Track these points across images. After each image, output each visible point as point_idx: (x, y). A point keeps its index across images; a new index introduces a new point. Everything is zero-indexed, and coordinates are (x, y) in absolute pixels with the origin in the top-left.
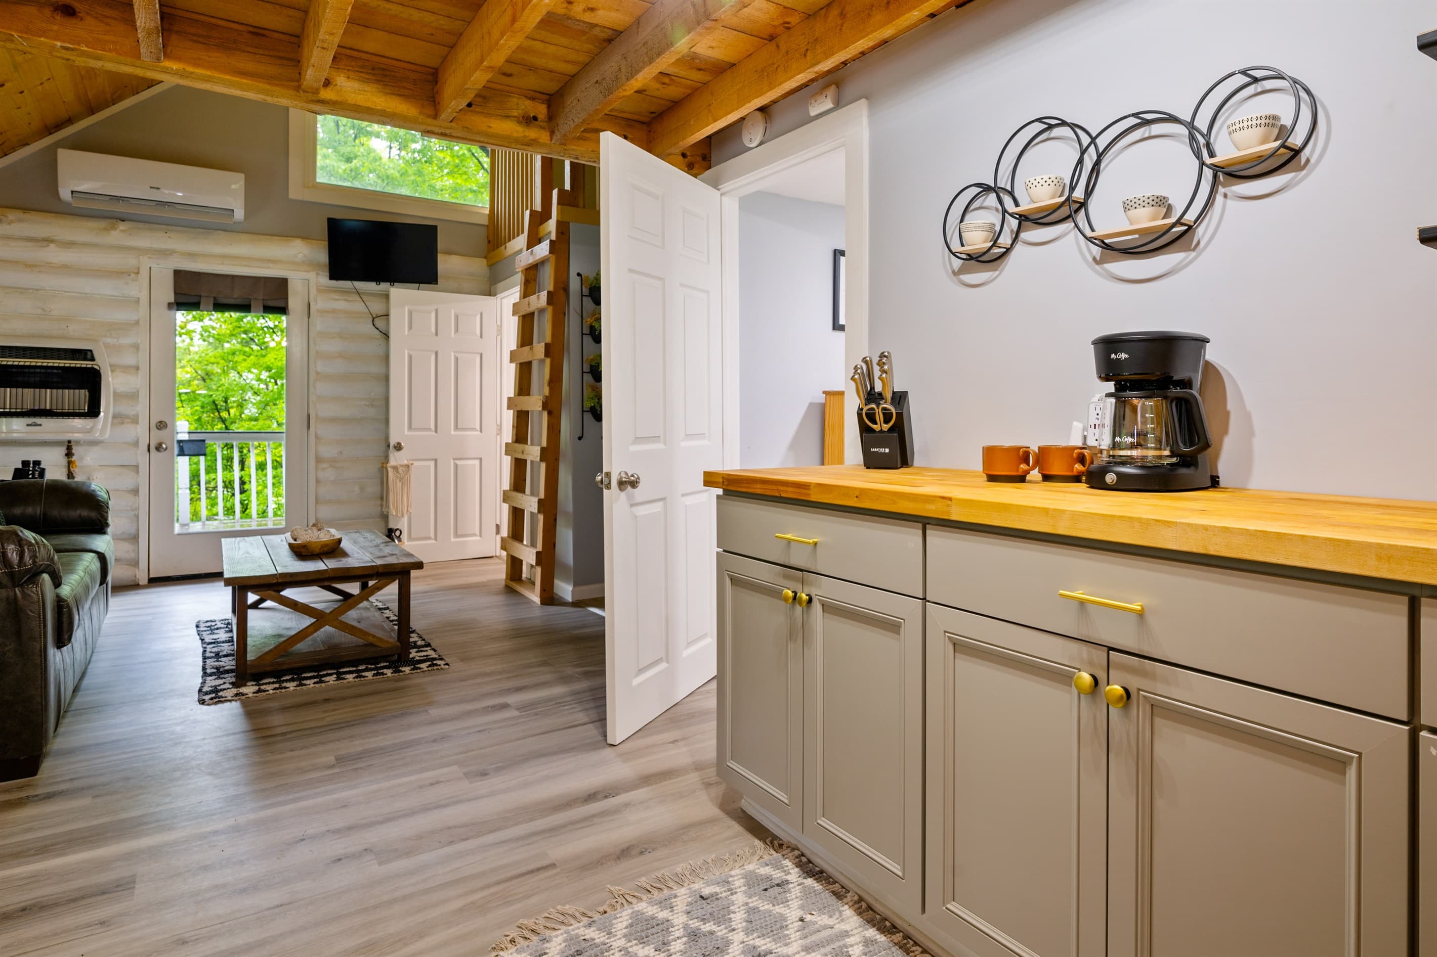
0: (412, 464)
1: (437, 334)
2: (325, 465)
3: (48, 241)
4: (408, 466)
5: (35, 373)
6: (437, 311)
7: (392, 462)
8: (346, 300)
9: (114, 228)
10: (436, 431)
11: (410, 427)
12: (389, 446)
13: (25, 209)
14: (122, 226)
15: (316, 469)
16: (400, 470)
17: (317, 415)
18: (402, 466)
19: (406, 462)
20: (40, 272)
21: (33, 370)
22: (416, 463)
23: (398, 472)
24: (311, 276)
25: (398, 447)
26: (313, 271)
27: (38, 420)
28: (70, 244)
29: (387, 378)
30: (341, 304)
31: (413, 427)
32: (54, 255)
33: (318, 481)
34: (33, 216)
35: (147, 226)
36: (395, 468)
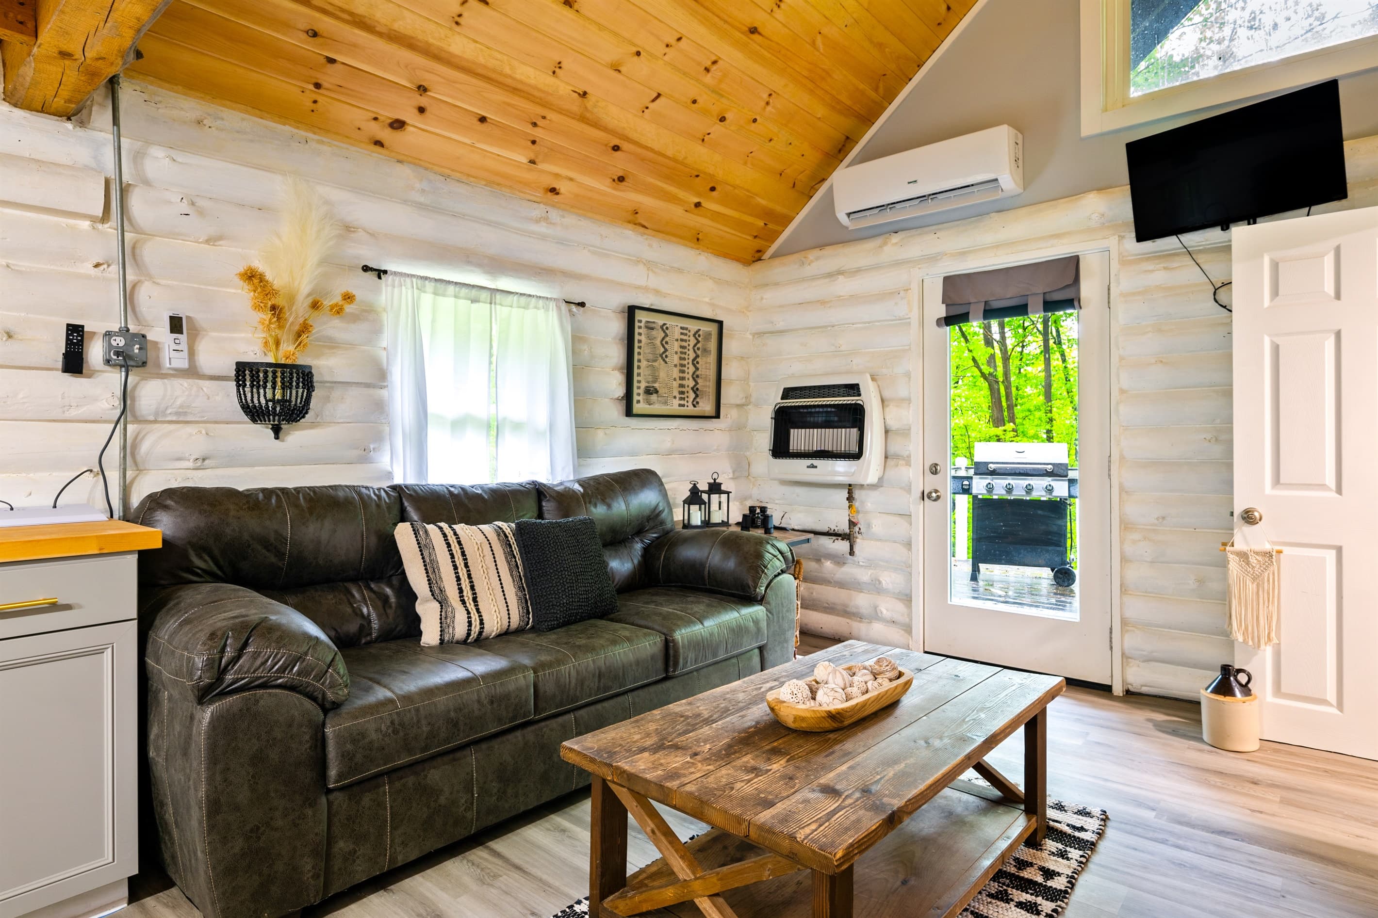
0: (1279, 552)
1: (1338, 296)
2: (1136, 536)
3: (840, 273)
4: (1269, 555)
5: (819, 412)
6: (1338, 251)
7: (1240, 545)
8: (1165, 268)
9: (885, 243)
10: (1339, 490)
11: (1277, 480)
12: (1232, 514)
13: (821, 246)
14: (895, 239)
15: (1122, 542)
16: (1253, 560)
17: (1122, 458)
18: (1257, 553)
19: (1268, 547)
20: (830, 307)
21: (813, 410)
22: (1287, 550)
23: (1248, 563)
24: (1112, 242)
25: (1249, 517)
26: (1114, 235)
27: (815, 462)
28: (857, 271)
29: (1228, 394)
30: (1158, 276)
31: (1282, 481)
32: (844, 286)
33: (1124, 559)
34: (828, 251)
35: (919, 231)
36: (1243, 556)
